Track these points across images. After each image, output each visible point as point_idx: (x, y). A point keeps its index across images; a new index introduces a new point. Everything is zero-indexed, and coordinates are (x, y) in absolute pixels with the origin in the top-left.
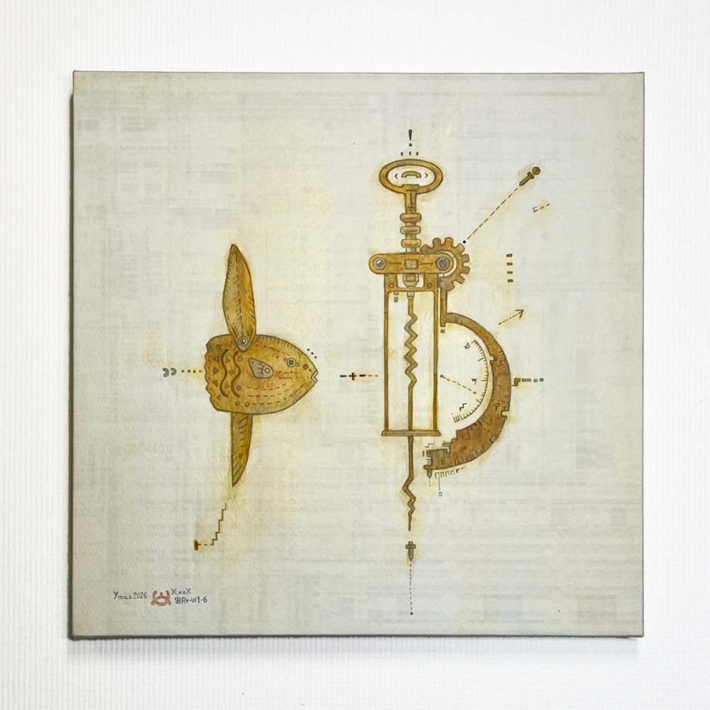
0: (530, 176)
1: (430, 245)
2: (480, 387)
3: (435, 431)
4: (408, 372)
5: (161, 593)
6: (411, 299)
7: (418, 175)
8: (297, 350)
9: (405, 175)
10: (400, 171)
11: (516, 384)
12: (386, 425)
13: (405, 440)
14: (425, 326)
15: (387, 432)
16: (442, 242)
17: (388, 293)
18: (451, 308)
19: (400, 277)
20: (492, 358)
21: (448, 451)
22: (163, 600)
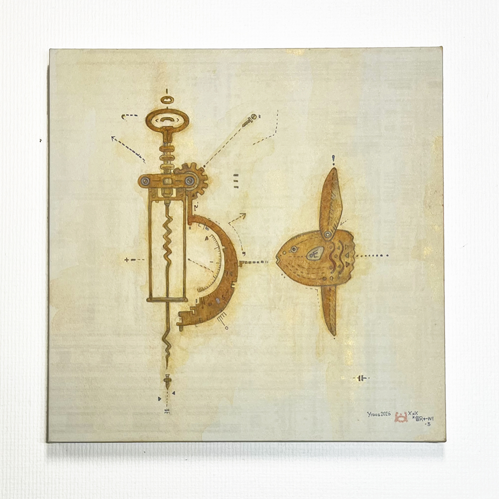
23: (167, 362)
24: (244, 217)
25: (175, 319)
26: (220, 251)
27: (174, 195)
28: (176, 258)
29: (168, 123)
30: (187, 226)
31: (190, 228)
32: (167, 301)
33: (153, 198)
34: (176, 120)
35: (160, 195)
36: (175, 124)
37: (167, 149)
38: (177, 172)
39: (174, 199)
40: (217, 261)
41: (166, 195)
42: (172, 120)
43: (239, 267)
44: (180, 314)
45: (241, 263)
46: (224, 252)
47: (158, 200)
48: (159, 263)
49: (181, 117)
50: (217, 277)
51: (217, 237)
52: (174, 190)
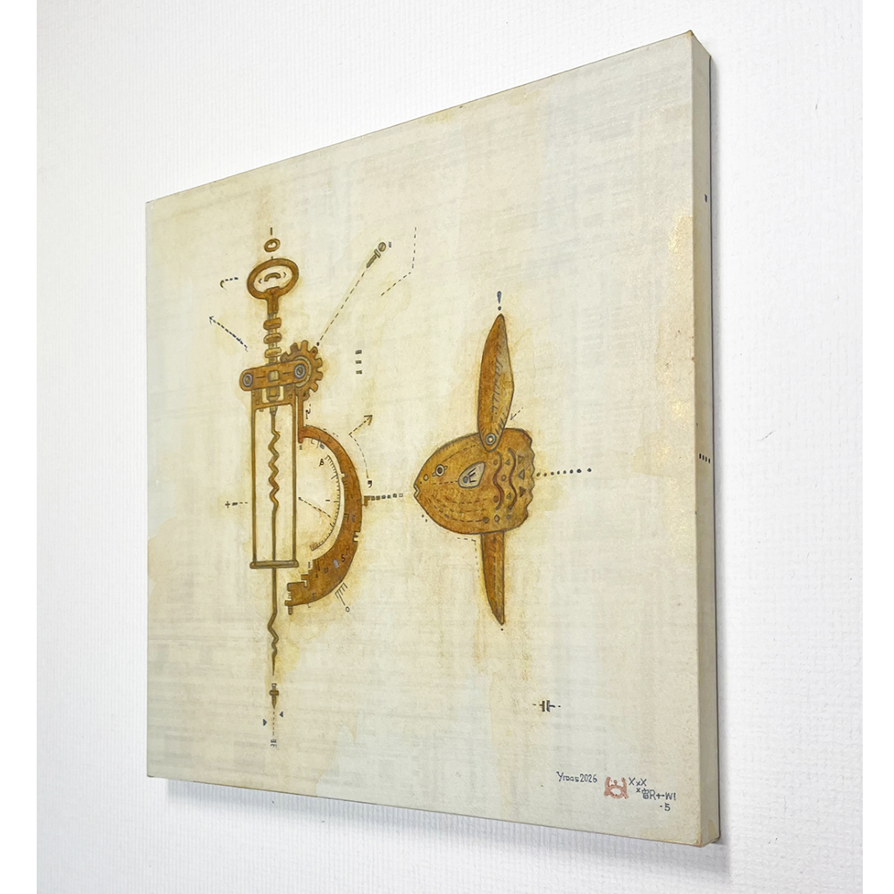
23: (274, 664)
24: (370, 422)
25: (284, 596)
26: (338, 482)
27: (281, 398)
28: (284, 496)
29: (273, 283)
30: (298, 445)
31: (301, 448)
32: (274, 566)
33: (257, 405)
34: (282, 275)
35: (265, 400)
36: (282, 282)
37: (272, 324)
38: (286, 359)
39: (281, 403)
40: (335, 498)
41: (271, 399)
42: (276, 276)
43: (364, 507)
44: (290, 587)
45: (367, 498)
46: (343, 482)
47: (261, 409)
48: (265, 505)
49: (288, 269)
50: (335, 524)
51: (335, 460)
52: (282, 388)
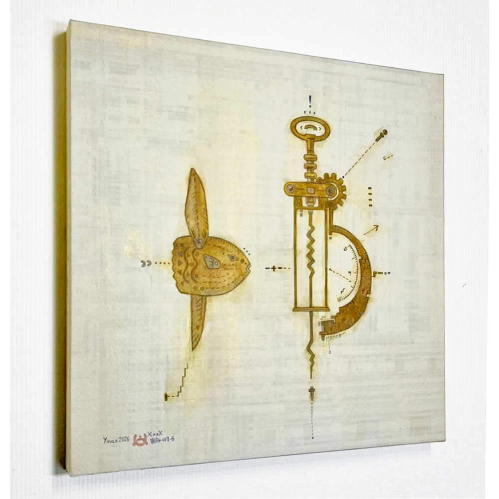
0: (382, 136)
1: (323, 177)
2: (353, 277)
3: (326, 308)
4: (309, 266)
5: (140, 436)
6: (311, 214)
7: (315, 128)
8: (236, 249)
9: (307, 127)
10: (304, 124)
11: (374, 276)
12: (296, 303)
13: (308, 314)
14: (319, 234)
15: (296, 309)
16: (330, 176)
17: (297, 210)
18: (336, 222)
19: (304, 199)
20: (360, 258)
21: (335, 322)
22: (141, 442)
